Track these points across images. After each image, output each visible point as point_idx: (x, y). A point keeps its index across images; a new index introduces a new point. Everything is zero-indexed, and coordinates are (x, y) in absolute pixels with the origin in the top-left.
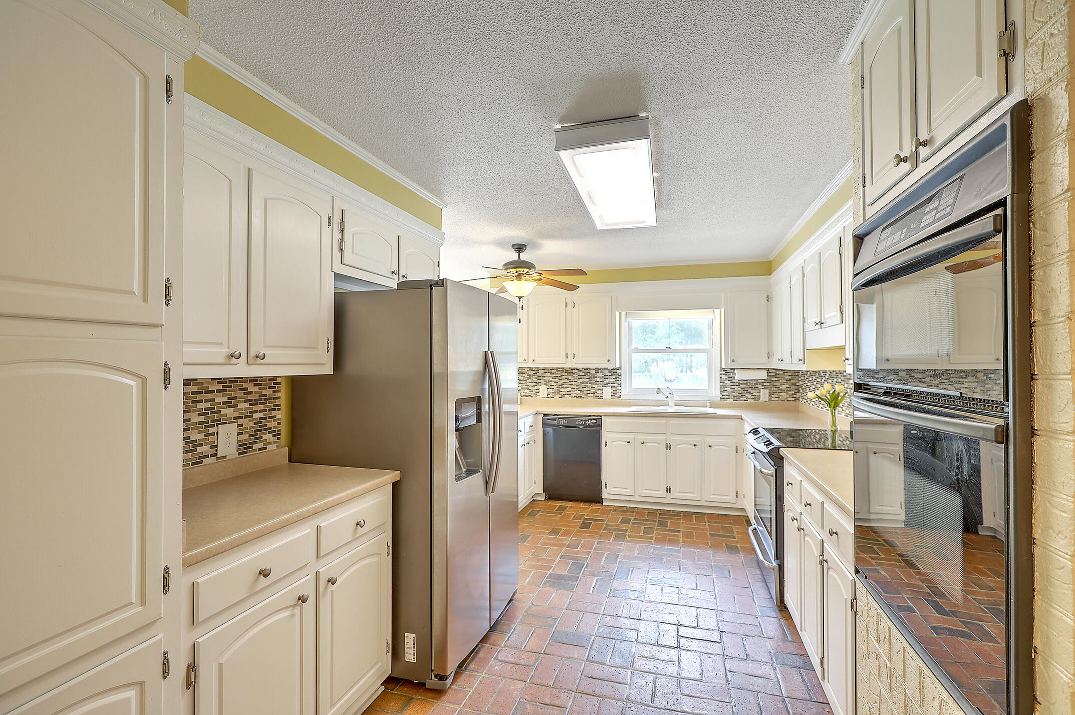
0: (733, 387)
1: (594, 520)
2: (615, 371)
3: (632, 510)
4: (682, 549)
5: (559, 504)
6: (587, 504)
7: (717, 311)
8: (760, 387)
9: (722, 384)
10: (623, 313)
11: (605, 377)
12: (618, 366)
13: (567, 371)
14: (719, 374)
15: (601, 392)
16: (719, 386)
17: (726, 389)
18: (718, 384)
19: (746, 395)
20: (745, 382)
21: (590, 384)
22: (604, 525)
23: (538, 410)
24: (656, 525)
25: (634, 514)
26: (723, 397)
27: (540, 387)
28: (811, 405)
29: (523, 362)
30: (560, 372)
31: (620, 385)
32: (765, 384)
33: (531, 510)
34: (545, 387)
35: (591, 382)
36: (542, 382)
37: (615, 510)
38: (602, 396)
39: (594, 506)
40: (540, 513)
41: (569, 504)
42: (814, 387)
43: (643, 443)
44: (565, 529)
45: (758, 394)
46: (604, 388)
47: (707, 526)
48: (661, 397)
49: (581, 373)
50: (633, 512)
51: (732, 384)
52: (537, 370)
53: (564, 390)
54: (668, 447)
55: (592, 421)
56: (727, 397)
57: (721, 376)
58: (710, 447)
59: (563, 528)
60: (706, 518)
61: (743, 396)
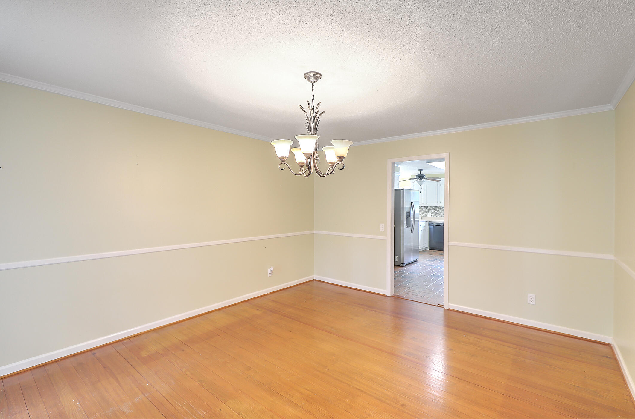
13: (438, 208)
23: (427, 220)
29: (422, 204)
30: (436, 208)
36: (429, 211)
52: (428, 207)
53: (437, 214)
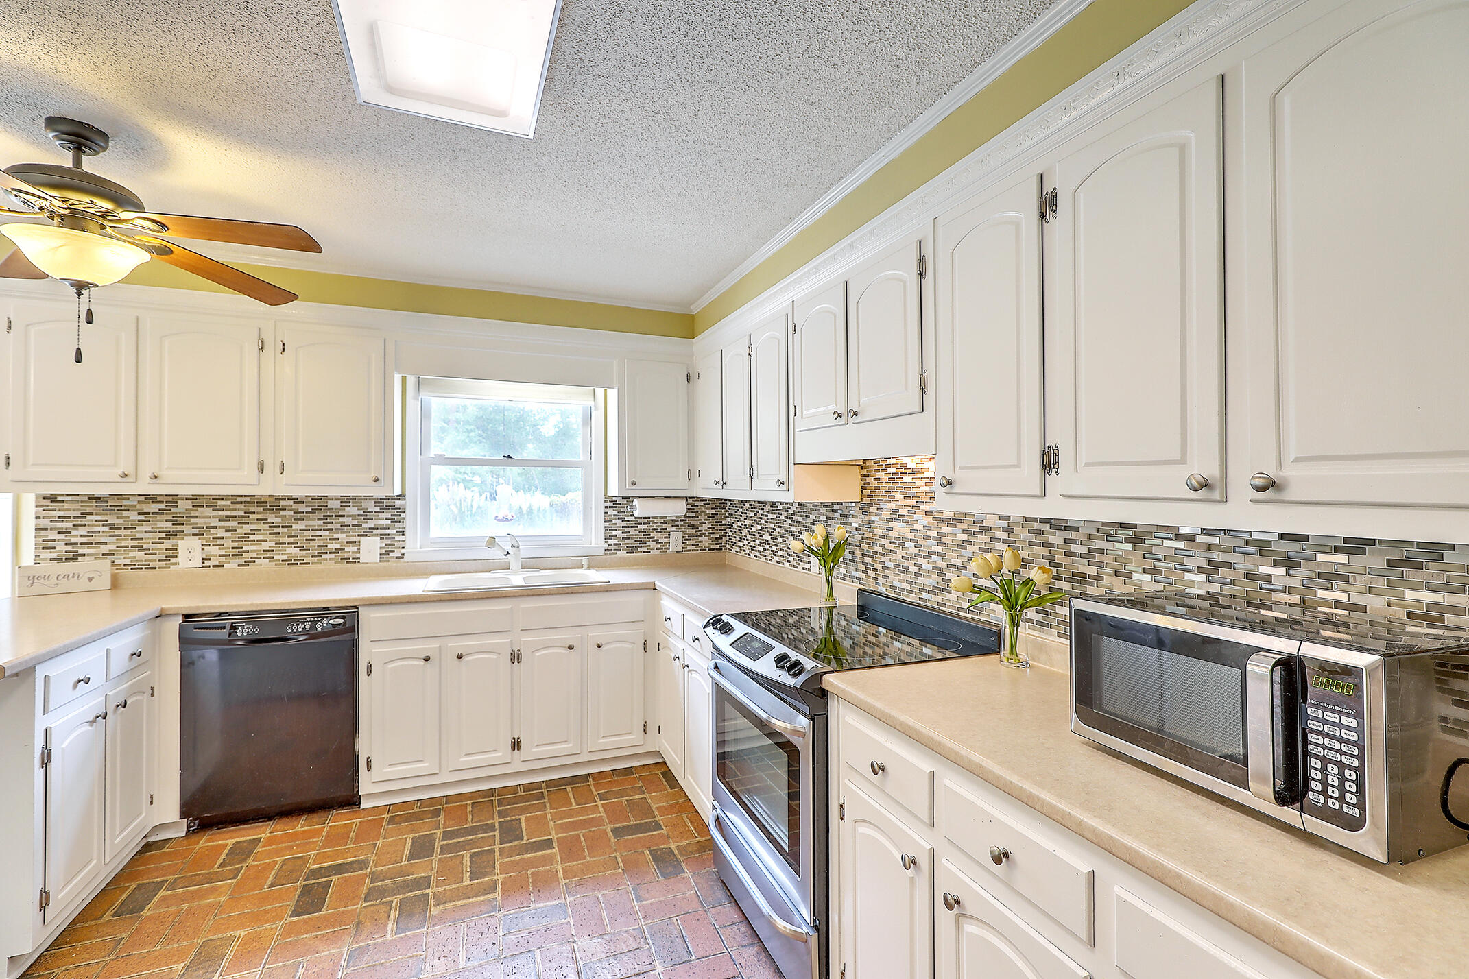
0: (627, 530)
1: (338, 869)
2: (390, 502)
3: (432, 808)
4: (568, 900)
5: (228, 839)
6: (315, 818)
7: (600, 392)
8: (670, 528)
9: (607, 524)
10: (411, 380)
11: (367, 515)
12: (397, 492)
13: (262, 504)
14: (603, 507)
15: (355, 549)
16: (603, 527)
17: (614, 533)
18: (602, 525)
19: (648, 543)
20: (646, 521)
21: (327, 533)
22: (368, 881)
23: (163, 606)
24: (498, 838)
25: (441, 818)
26: (610, 548)
27: (179, 542)
28: (752, 556)
29: (120, 479)
30: (242, 506)
31: (402, 532)
32: (676, 523)
33: (133, 886)
34: (196, 542)
35: (329, 526)
36: (188, 529)
37: (392, 820)
38: (358, 556)
39: (339, 820)
40: (162, 893)
41: (263, 832)
42: (759, 527)
43: (460, 657)
44: (243, 932)
45: (666, 540)
46: (362, 539)
47: (601, 809)
48: (496, 553)
49: (302, 508)
50: (437, 813)
51: (625, 524)
52: (173, 500)
53: (254, 548)
54: (516, 657)
55: (331, 622)
56: (616, 547)
57: (606, 510)
58: (599, 647)
59: (237, 933)
60: (592, 787)
61: (642, 544)
